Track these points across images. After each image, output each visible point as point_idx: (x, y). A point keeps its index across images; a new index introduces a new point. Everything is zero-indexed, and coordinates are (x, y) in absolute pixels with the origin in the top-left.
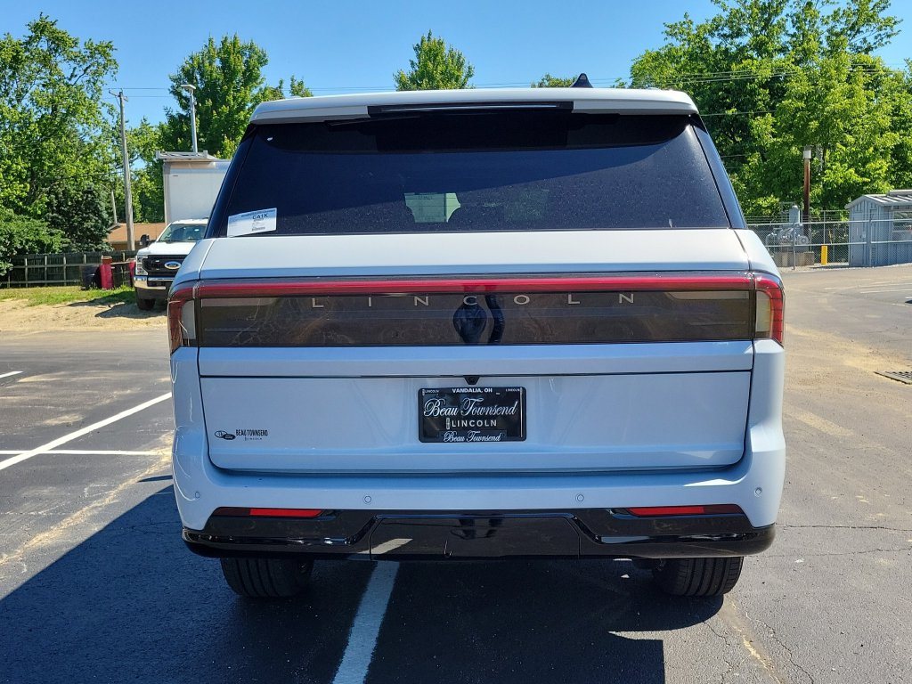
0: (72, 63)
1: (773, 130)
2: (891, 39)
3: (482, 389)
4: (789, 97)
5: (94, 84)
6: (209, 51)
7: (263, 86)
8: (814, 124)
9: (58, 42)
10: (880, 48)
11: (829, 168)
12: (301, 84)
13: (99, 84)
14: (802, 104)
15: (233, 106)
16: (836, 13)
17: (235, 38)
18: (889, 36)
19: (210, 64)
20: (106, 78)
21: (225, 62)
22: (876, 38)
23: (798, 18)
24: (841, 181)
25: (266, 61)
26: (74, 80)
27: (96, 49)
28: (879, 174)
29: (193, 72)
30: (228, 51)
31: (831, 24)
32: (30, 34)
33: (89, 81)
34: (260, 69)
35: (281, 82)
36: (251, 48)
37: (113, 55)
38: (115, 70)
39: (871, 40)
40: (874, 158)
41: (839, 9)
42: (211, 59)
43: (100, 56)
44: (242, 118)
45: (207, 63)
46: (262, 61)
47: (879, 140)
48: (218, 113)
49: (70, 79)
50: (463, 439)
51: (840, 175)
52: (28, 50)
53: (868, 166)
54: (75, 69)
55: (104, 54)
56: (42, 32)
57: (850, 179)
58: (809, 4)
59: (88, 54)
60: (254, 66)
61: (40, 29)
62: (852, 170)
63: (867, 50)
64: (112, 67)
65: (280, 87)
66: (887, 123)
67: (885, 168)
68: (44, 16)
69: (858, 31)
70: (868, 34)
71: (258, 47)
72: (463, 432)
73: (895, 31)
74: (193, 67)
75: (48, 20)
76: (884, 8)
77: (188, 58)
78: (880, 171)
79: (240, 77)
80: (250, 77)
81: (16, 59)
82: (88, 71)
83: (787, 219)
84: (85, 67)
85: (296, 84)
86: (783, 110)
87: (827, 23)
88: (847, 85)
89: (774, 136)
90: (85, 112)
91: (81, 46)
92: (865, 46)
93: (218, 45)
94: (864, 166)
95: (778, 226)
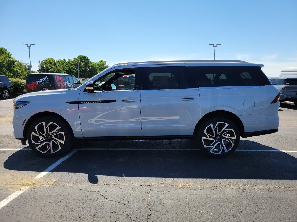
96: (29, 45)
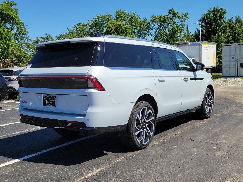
0: (177, 19)
3: (51, 96)
5: (183, 24)
6: (209, 12)
7: (224, 20)
9: (175, 14)
12: (239, 17)
13: (184, 23)
15: (215, 26)
17: (217, 7)
19: (209, 15)
20: (186, 22)
21: (214, 14)
25: (226, 12)
26: (178, 23)
27: (184, 15)
29: (205, 18)
30: (215, 11)
32: (168, 13)
33: (182, 23)
34: (224, 15)
35: (232, 17)
36: (222, 9)
37: (188, 16)
38: (188, 20)
42: (210, 14)
43: (185, 17)
44: (217, 29)
45: (208, 15)
46: (225, 12)
48: (211, 28)
49: (177, 23)
50: (48, 105)
52: (167, 17)
54: (178, 20)
55: (185, 16)
56: (171, 12)
59: (182, 16)
60: (222, 14)
61: (170, 12)
64: (187, 19)
65: (232, 19)
68: (172, 8)
71: (224, 9)
72: (48, 104)
74: (204, 17)
75: (173, 9)
77: (203, 15)
79: (218, 17)
80: (221, 17)
81: (164, 20)
82: (182, 20)
84: (181, 20)
85: (237, 17)
90: (180, 31)
91: (180, 14)
93: (212, 10)
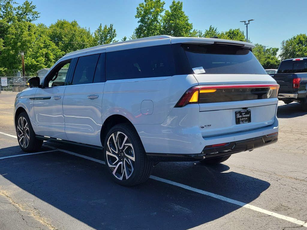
1: (4, 45)
2: (37, 19)
3: (245, 111)
4: (9, 34)
8: (19, 44)
10: (34, 21)
11: (25, 59)
14: (14, 37)
16: (19, 7)
18: (37, 18)
22: (32, 17)
23: (5, 6)
24: (30, 63)
28: (42, 62)
31: (17, 10)
39: (31, 18)
40: (39, 56)
41: (20, 6)
47: (41, 51)
50: (243, 123)
51: (30, 61)
53: (38, 59)
57: (33, 63)
58: (9, 3)
62: (33, 60)
63: (30, 21)
66: (42, 45)
67: (44, 60)
69: (27, 14)
70: (30, 16)
72: (242, 121)
73: (38, 16)
76: (34, 8)
78: (42, 61)
83: (16, 75)
86: (7, 38)
87: (16, 10)
88: (28, 32)
89: (4, 46)
92: (29, 20)
94: (37, 59)
95: (13, 78)
96: (247, 22)
